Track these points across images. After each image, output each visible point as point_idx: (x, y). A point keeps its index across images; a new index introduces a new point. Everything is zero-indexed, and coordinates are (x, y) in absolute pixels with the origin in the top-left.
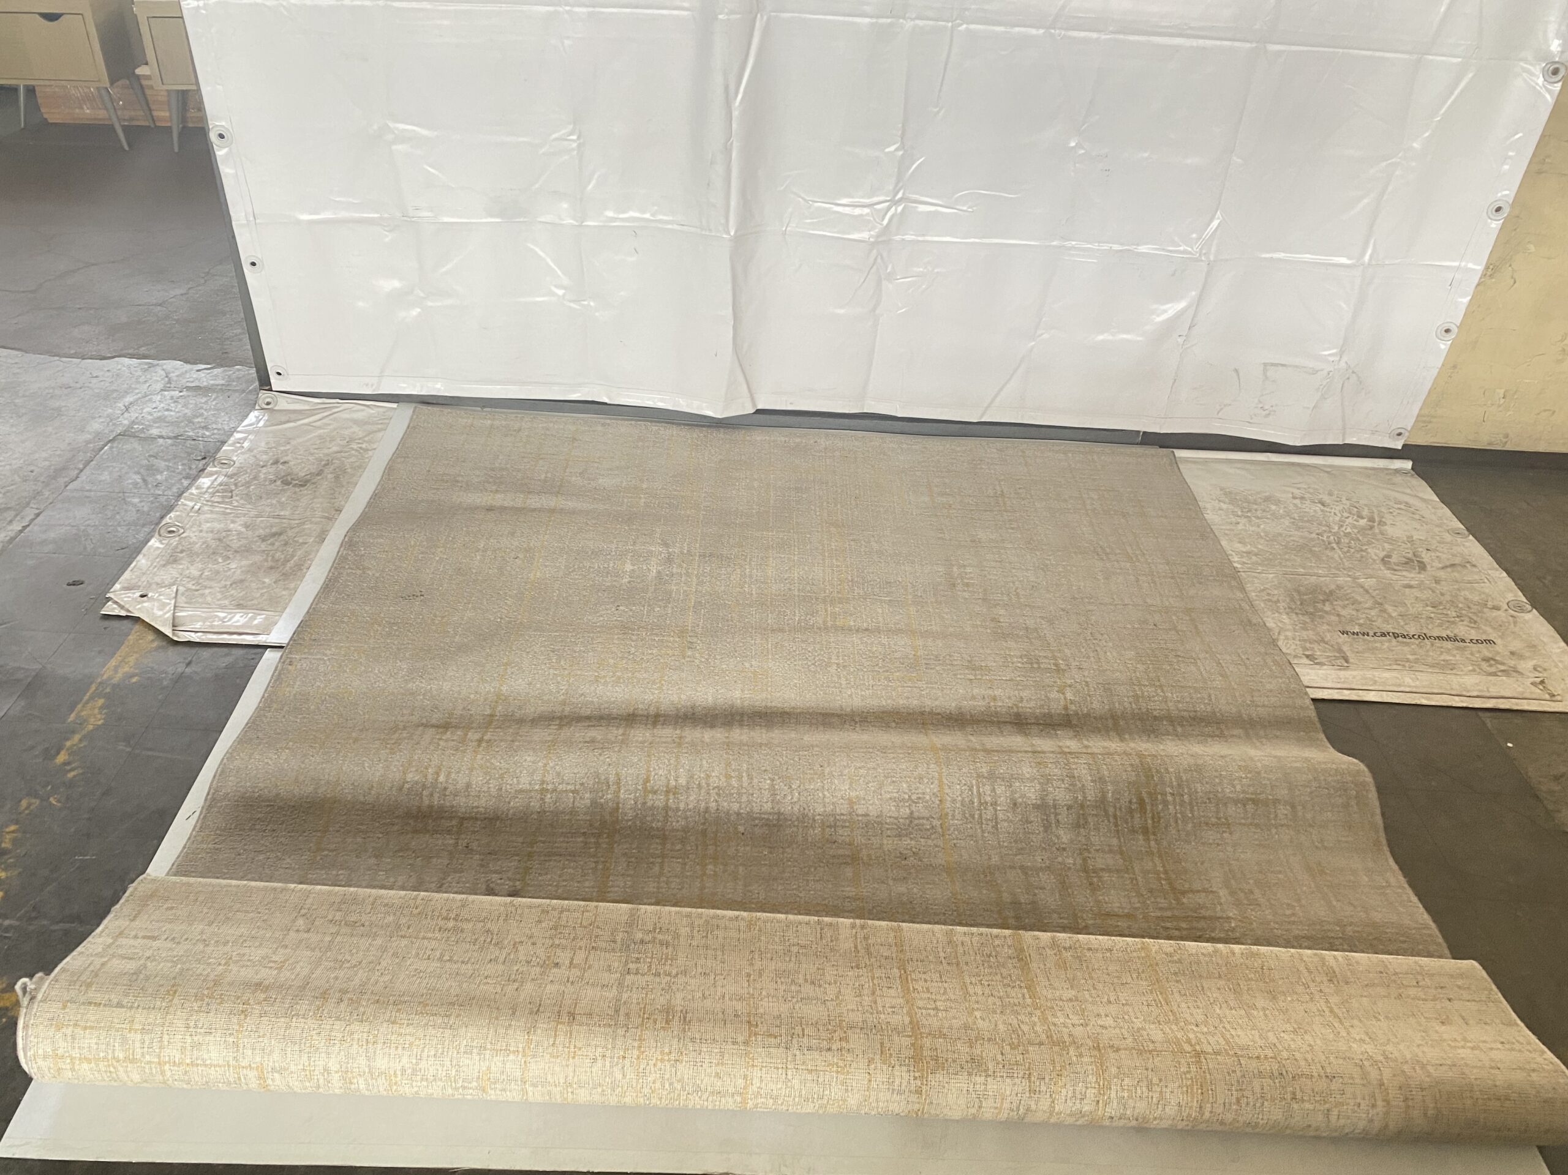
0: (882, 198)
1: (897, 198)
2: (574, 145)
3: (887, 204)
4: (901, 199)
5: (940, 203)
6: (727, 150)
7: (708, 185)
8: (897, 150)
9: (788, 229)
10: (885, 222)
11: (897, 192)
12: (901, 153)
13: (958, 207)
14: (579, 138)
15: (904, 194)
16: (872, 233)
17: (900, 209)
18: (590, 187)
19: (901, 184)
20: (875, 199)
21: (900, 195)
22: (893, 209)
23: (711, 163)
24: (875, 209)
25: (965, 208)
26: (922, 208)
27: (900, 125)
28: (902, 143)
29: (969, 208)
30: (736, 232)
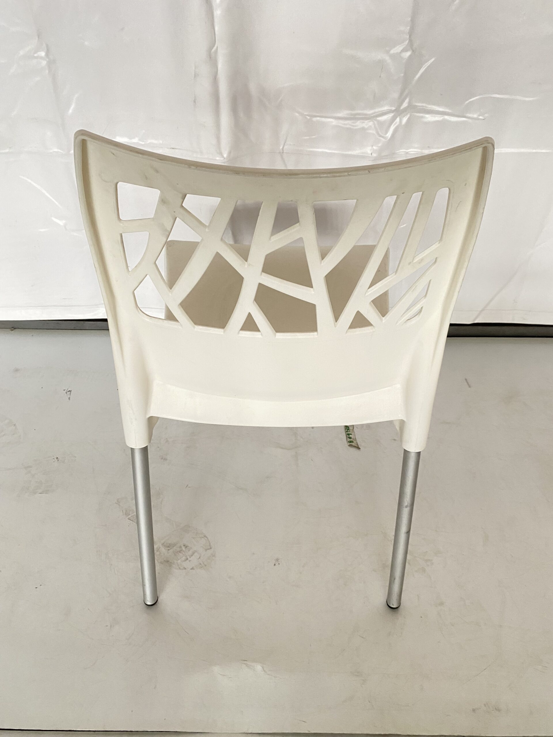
0: (386, 108)
1: (402, 108)
2: (44, 63)
3: (391, 115)
4: (405, 109)
5: (447, 110)
6: (212, 59)
7: (195, 102)
8: (404, 50)
9: (286, 147)
10: (389, 135)
11: (403, 101)
12: (408, 54)
13: (468, 115)
14: (47, 55)
15: (409, 102)
16: (375, 148)
17: (405, 120)
18: (70, 111)
19: (406, 92)
20: (378, 110)
21: (405, 105)
22: (398, 120)
23: (195, 77)
24: (378, 121)
25: (475, 116)
26: (429, 118)
27: (410, 19)
28: (411, 41)
29: (479, 116)
30: (230, 153)
